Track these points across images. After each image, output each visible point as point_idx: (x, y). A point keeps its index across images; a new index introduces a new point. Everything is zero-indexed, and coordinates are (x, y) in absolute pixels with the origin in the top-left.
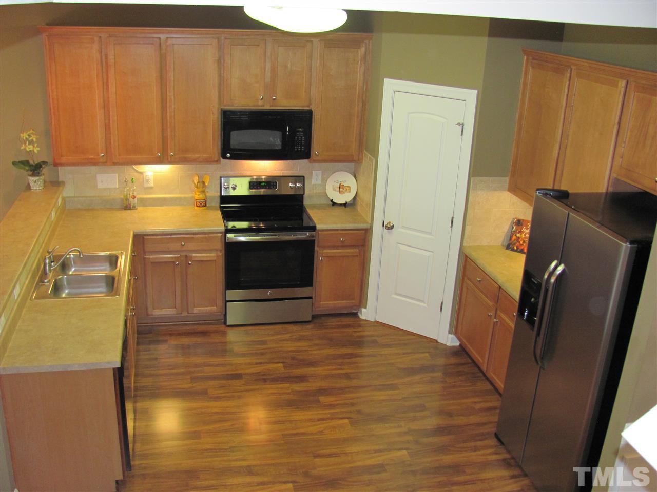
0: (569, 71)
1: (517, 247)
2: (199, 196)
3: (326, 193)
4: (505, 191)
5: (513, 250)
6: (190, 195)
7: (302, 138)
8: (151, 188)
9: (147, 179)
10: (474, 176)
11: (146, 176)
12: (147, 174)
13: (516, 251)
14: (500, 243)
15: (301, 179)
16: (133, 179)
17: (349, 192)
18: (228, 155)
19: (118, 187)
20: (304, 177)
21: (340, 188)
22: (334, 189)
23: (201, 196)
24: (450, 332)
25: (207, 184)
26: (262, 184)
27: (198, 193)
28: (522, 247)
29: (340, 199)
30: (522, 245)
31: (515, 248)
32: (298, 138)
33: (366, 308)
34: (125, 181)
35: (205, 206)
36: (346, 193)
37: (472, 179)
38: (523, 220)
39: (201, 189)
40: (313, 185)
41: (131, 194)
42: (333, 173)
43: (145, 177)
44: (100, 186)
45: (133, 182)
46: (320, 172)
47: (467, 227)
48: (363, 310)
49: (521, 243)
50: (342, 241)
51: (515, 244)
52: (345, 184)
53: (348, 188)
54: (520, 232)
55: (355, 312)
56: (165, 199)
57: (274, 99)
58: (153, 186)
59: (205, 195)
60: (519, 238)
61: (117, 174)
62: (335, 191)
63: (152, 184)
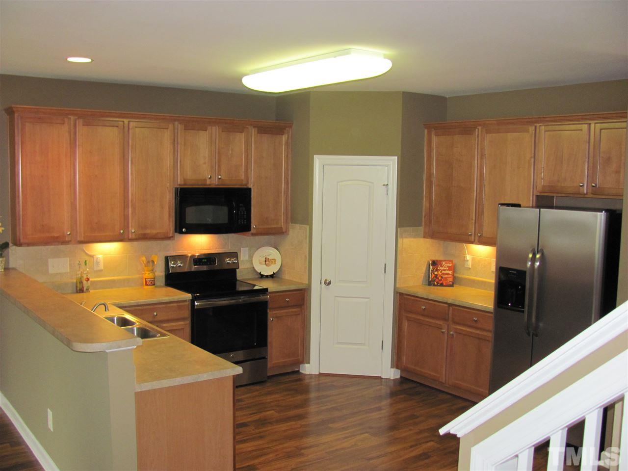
0: (477, 130)
1: (437, 283)
2: (148, 275)
3: (254, 268)
4: (421, 238)
5: (434, 285)
6: (137, 276)
7: (244, 213)
8: (101, 271)
9: (98, 261)
10: (399, 227)
11: (97, 258)
12: (98, 256)
13: (437, 285)
14: (421, 283)
15: (235, 255)
16: (86, 261)
17: (275, 263)
18: (184, 230)
19: (69, 271)
20: (237, 253)
21: (266, 261)
22: (261, 263)
23: (151, 274)
24: (392, 367)
25: (155, 263)
26: (203, 260)
27: (147, 273)
28: (441, 282)
29: (267, 271)
30: (441, 280)
31: (436, 284)
32: (241, 213)
33: (309, 363)
34: (78, 264)
35: (154, 285)
36: (272, 265)
37: (399, 229)
38: (437, 260)
39: (150, 268)
40: (242, 261)
41: (85, 276)
42: (257, 249)
43: (95, 260)
44: (51, 271)
45: (86, 265)
46: (248, 248)
47: (399, 270)
48: (307, 365)
49: (440, 278)
50: (288, 301)
51: (435, 281)
52: (271, 258)
53: (273, 261)
54: (437, 270)
55: (297, 370)
56: (113, 281)
57: (220, 178)
58: (102, 268)
59: (155, 274)
60: (437, 275)
61: (68, 259)
62: (262, 264)
63: (101, 267)
